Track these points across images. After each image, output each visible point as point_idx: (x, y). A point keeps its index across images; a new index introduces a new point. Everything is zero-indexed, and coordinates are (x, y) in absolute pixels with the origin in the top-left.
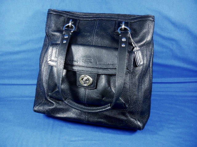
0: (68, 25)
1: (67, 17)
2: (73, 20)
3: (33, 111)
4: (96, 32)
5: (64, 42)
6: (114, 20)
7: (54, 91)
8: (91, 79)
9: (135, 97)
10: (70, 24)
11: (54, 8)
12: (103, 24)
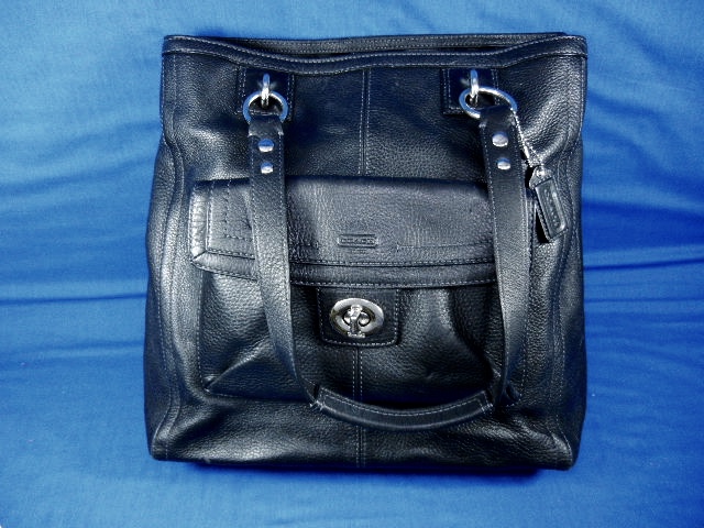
0: (256, 97)
1: (244, 65)
2: (275, 77)
3: (151, 459)
4: (372, 121)
5: (263, 171)
6: (431, 68)
7: (227, 368)
8: (379, 310)
9: (542, 356)
10: (265, 94)
11: (179, 29)
12: (394, 85)
